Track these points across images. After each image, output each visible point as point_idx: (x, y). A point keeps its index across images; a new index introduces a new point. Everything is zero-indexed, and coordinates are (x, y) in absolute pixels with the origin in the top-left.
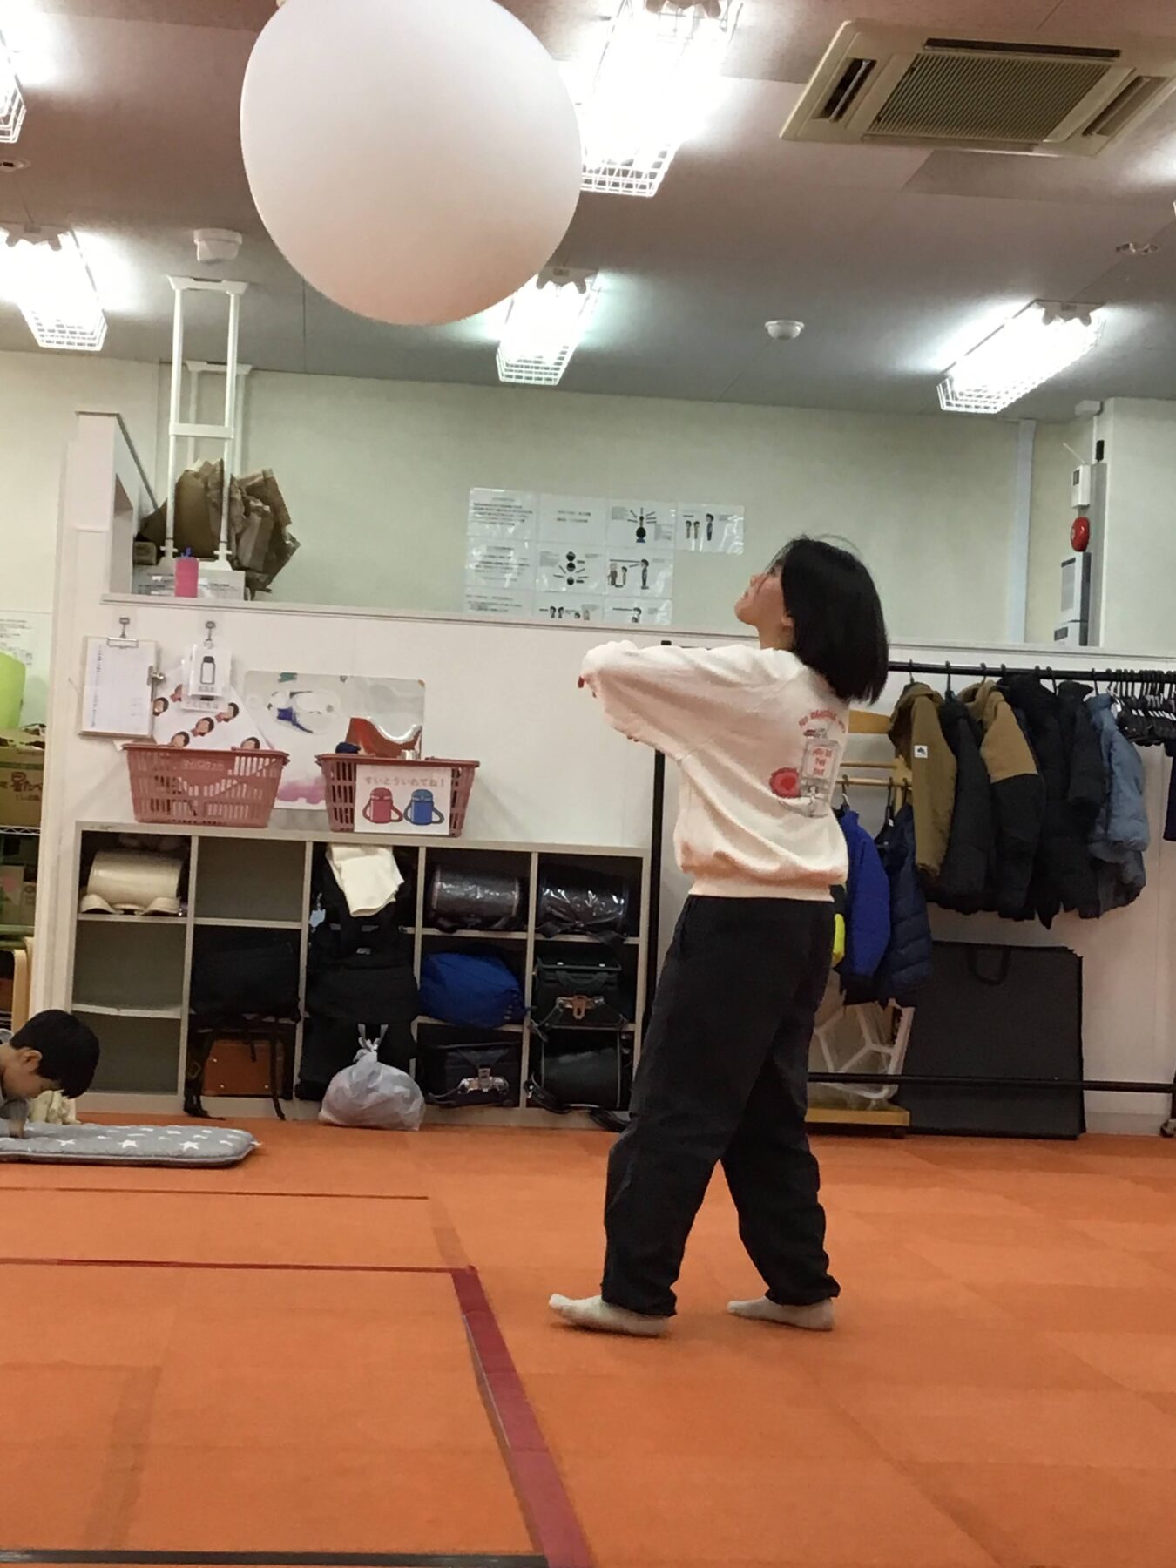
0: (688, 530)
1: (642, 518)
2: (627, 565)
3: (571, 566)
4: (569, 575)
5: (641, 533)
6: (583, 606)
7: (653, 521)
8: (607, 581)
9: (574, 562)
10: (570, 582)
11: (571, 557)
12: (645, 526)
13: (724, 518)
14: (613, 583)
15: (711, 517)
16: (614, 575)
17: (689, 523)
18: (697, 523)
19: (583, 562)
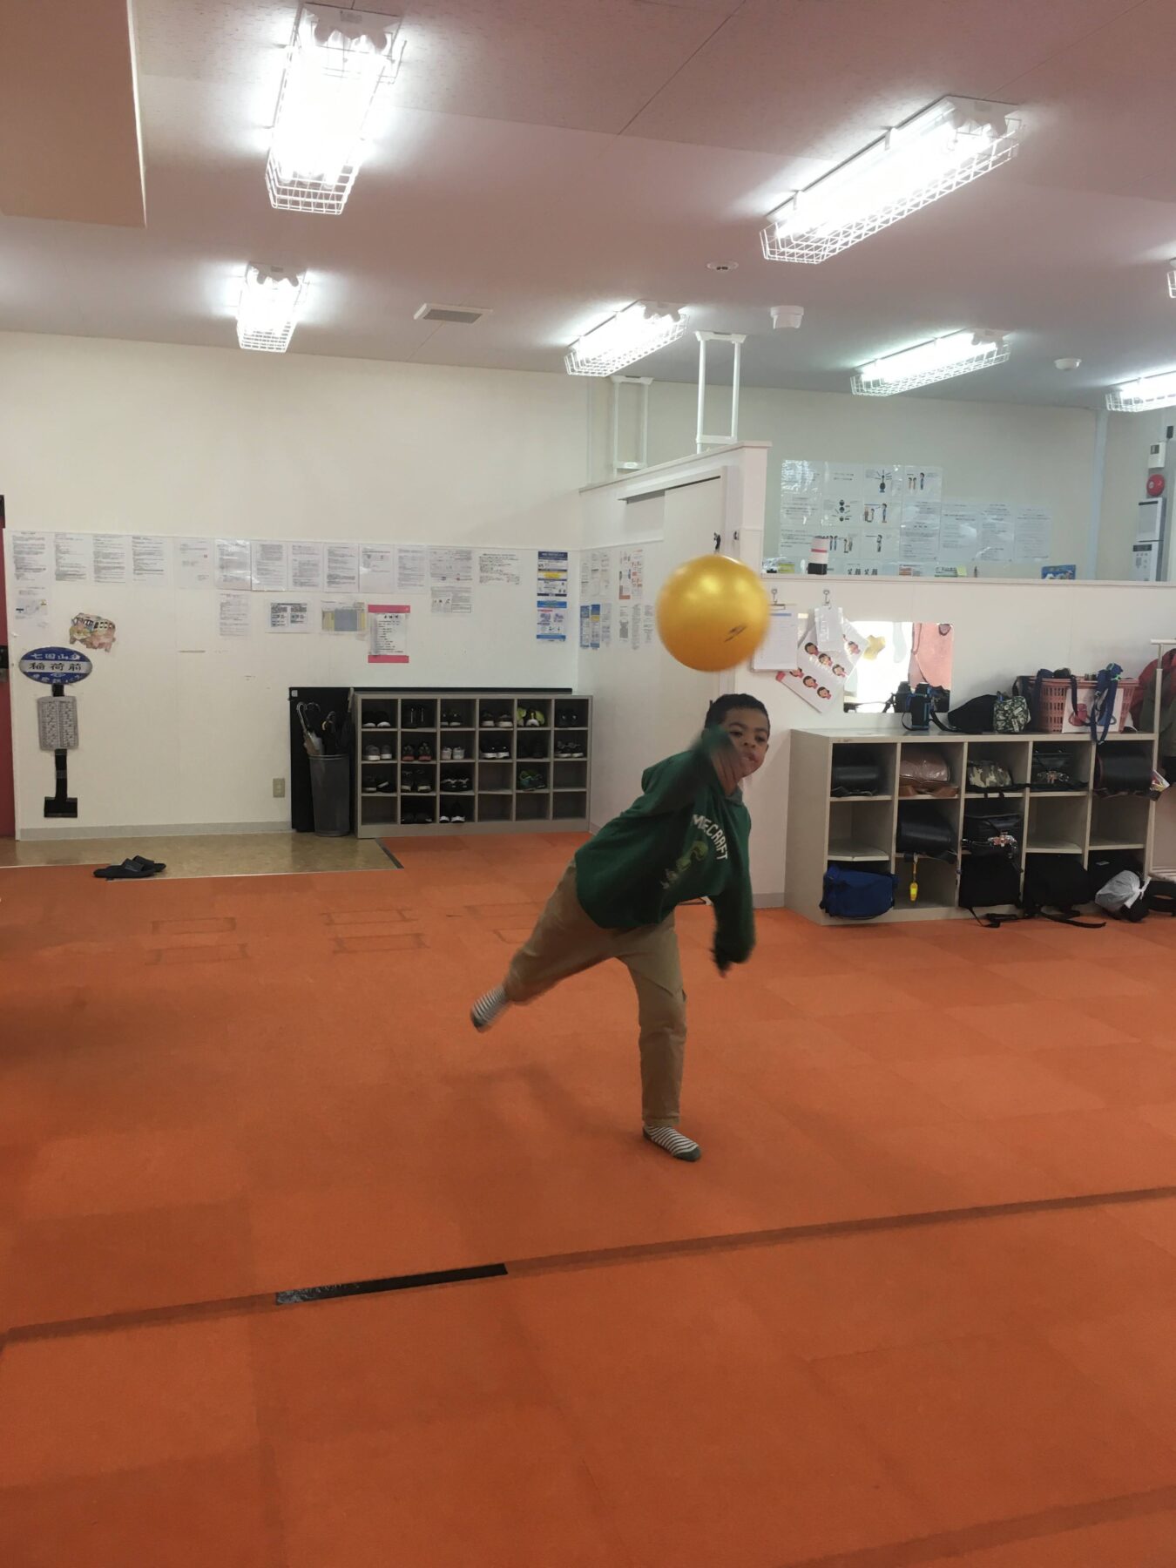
0: (910, 483)
1: (883, 477)
2: (874, 507)
3: (842, 509)
4: (841, 515)
5: (883, 486)
6: (849, 535)
7: (890, 478)
8: (862, 517)
9: (844, 506)
10: (841, 519)
11: (842, 504)
12: (887, 483)
13: (931, 475)
14: (866, 519)
15: (922, 474)
16: (866, 514)
17: (910, 479)
18: (915, 479)
19: (847, 506)
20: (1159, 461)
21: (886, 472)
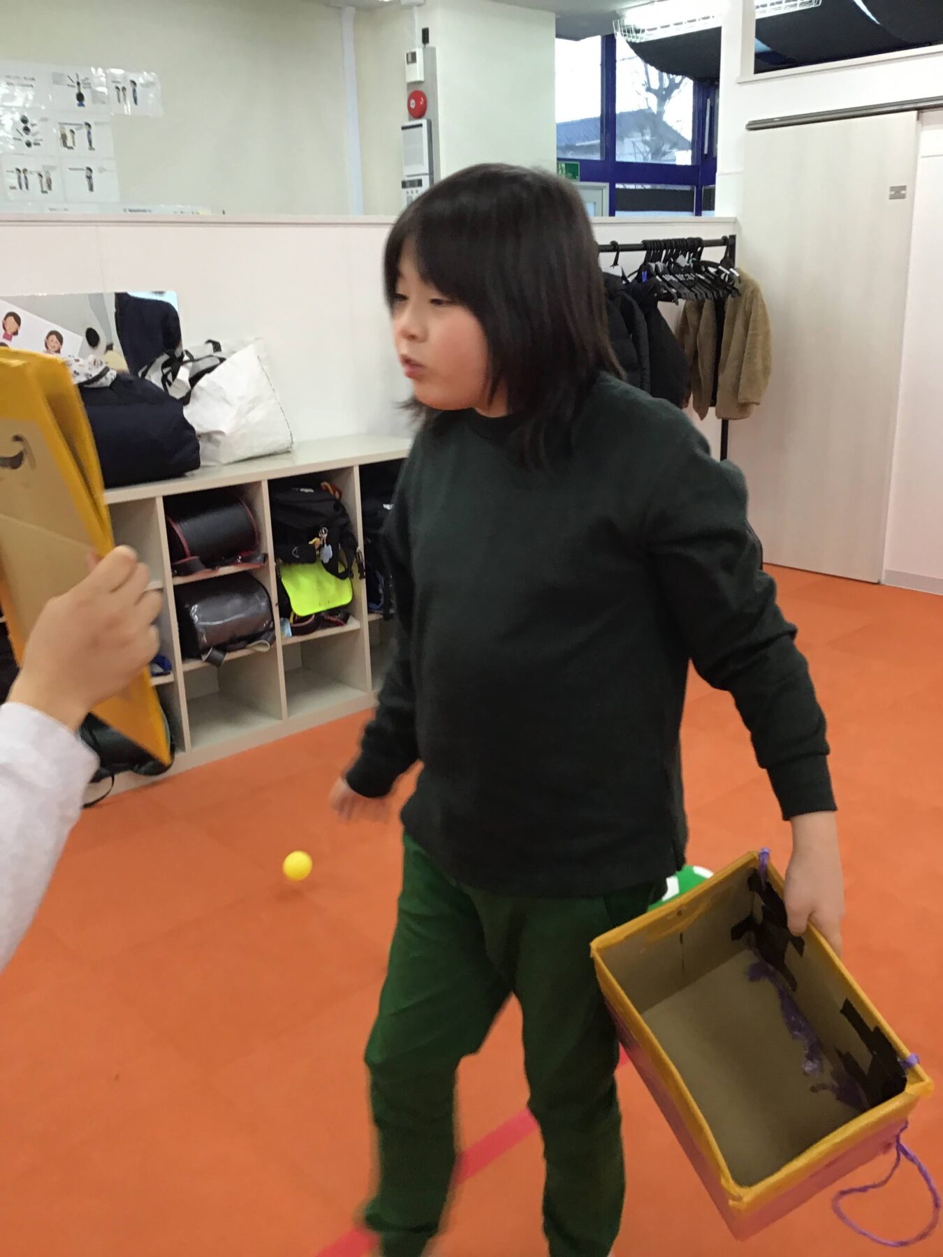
0: (118, 94)
2: (73, 128)
3: (27, 130)
4: (26, 138)
5: (80, 97)
6: (44, 167)
7: (88, 85)
8: (60, 142)
9: (28, 125)
10: (29, 145)
11: (24, 121)
12: (83, 91)
13: (144, 84)
14: (65, 144)
15: (134, 83)
16: (64, 137)
17: (117, 89)
18: (124, 89)
20: (416, 73)
21: (81, 78)
